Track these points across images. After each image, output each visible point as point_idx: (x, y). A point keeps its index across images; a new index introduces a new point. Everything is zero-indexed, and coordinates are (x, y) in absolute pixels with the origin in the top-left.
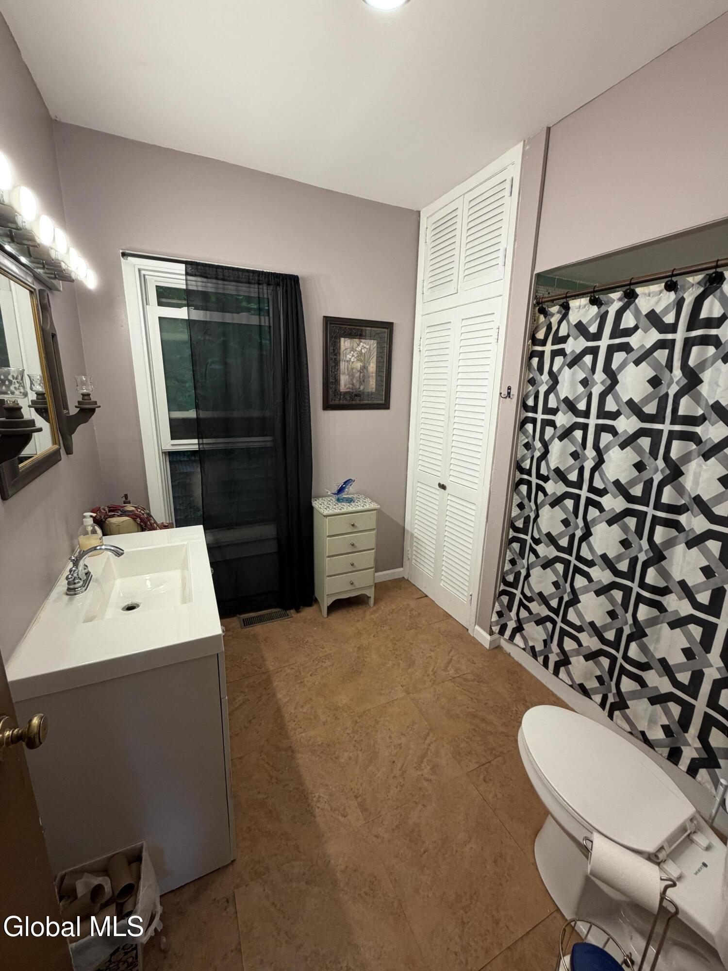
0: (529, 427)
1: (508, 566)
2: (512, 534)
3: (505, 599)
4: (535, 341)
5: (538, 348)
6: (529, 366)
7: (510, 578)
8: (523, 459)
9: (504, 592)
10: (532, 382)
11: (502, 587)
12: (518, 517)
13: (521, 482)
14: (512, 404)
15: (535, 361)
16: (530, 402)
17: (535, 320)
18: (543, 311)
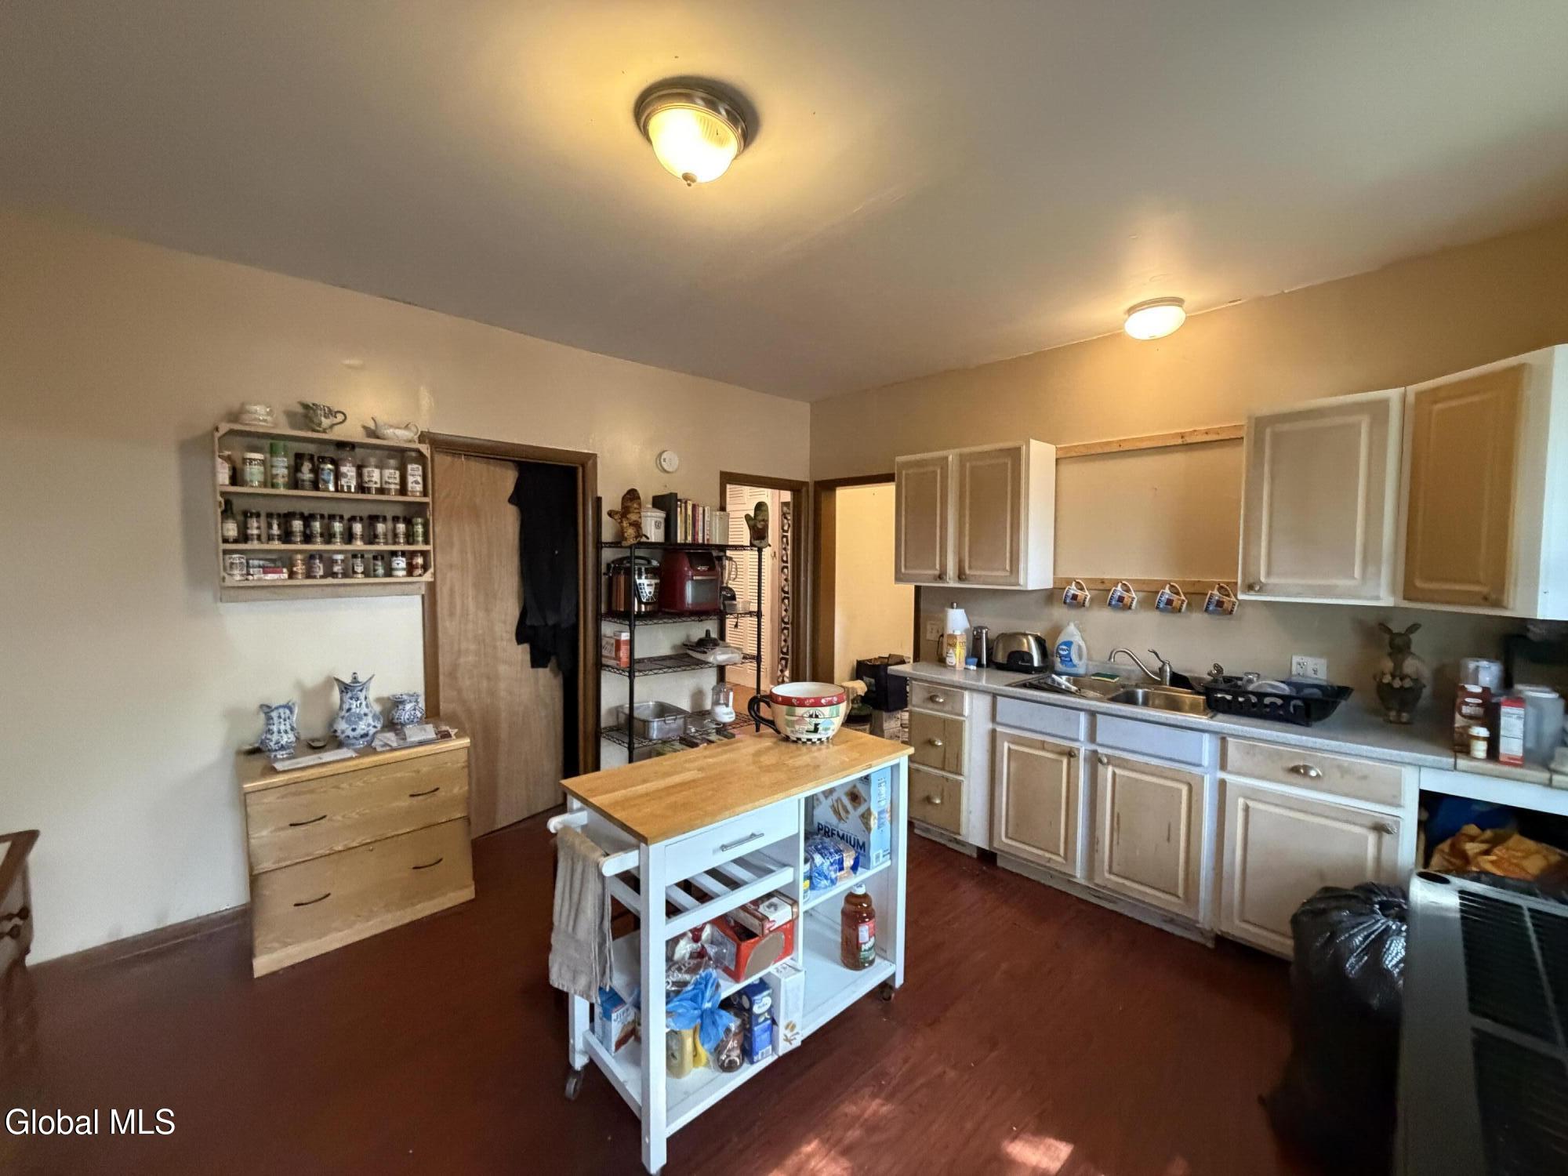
0: (785, 570)
1: (783, 643)
2: (783, 625)
3: (783, 662)
4: (784, 531)
5: (785, 534)
6: (782, 541)
7: (785, 650)
8: (784, 586)
9: (782, 659)
10: (785, 549)
11: (782, 656)
12: (785, 616)
13: (785, 598)
14: (777, 561)
15: (785, 540)
16: (785, 559)
17: (782, 522)
18: (786, 518)
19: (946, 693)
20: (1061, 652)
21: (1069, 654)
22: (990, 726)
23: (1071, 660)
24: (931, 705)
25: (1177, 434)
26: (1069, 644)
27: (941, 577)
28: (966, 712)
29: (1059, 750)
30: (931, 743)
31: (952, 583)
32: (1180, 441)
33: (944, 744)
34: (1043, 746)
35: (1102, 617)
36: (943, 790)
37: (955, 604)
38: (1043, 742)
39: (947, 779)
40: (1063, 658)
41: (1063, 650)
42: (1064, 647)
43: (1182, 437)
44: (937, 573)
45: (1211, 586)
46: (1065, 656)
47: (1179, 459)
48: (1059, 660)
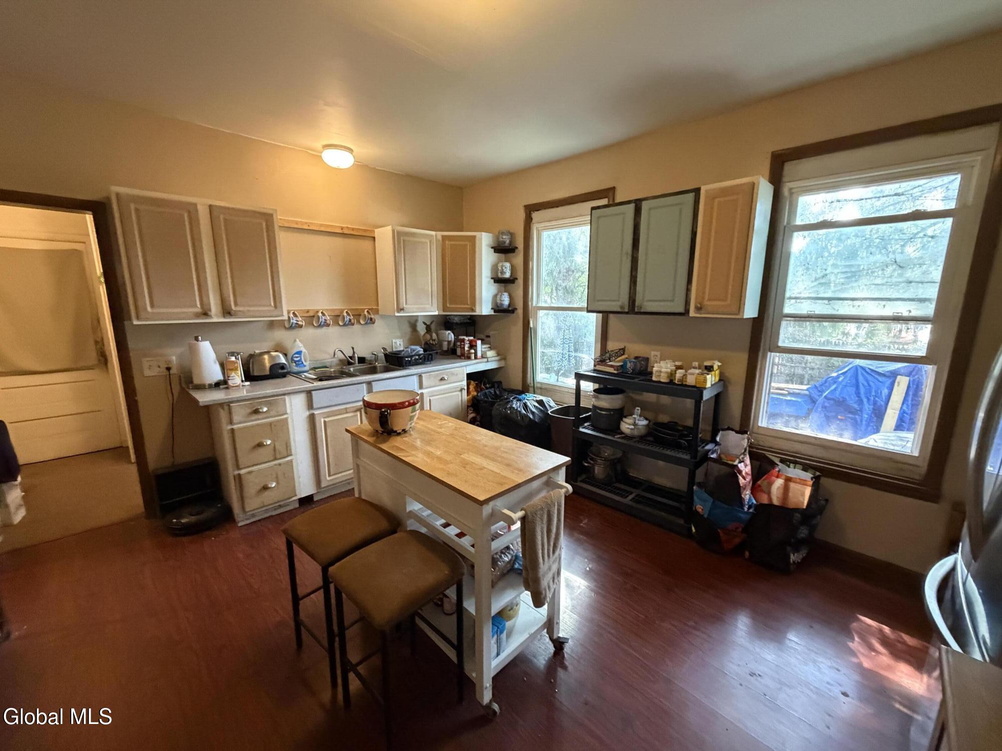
19: (269, 404)
20: (295, 359)
21: (301, 359)
22: (308, 413)
23: (302, 363)
24: (255, 417)
25: (339, 226)
26: (299, 353)
27: (206, 314)
28: (288, 411)
29: (355, 409)
30: (260, 445)
31: (216, 318)
32: (340, 231)
33: (273, 441)
34: (346, 411)
35: (309, 332)
36: (277, 475)
37: (200, 337)
38: (346, 409)
39: (280, 464)
40: (297, 363)
41: (297, 357)
42: (297, 355)
43: (342, 229)
44: (198, 309)
45: (363, 310)
46: (298, 361)
47: (339, 241)
48: (294, 364)
